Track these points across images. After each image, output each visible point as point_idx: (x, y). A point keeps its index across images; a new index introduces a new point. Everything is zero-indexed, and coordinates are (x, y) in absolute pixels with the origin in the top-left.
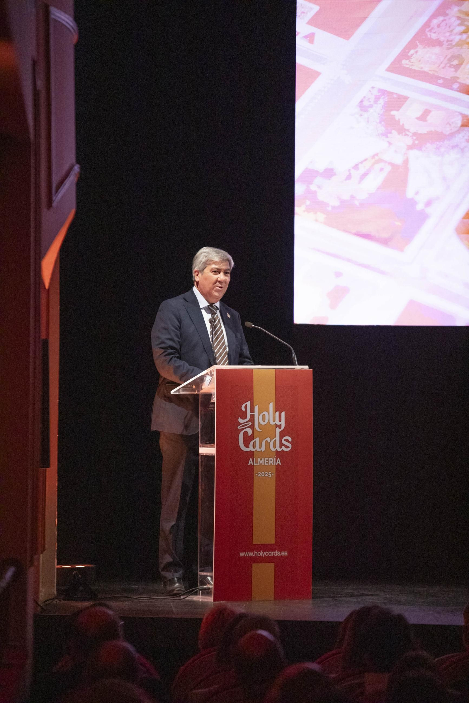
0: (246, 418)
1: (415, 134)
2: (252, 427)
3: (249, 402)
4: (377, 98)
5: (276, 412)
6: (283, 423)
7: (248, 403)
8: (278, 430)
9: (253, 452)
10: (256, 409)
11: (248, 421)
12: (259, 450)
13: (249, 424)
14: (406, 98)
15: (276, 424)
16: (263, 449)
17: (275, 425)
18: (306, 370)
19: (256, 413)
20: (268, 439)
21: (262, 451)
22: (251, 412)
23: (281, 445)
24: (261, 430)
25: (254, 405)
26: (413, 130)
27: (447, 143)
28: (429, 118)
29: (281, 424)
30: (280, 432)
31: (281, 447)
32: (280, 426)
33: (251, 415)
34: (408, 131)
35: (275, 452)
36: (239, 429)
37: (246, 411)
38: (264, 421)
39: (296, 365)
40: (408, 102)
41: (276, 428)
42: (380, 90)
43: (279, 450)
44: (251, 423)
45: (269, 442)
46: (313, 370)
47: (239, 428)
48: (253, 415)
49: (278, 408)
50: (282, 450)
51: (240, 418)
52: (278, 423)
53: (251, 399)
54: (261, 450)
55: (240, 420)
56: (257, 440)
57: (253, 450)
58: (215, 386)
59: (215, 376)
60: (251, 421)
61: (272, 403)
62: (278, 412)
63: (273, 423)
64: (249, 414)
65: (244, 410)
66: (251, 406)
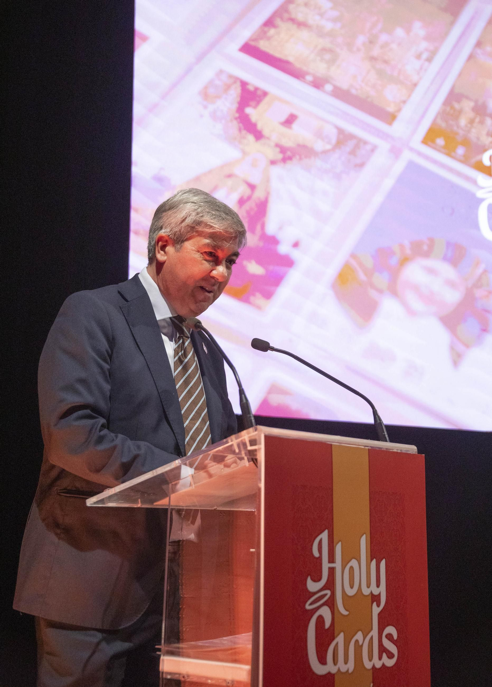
0: (320, 579)
1: (277, 145)
2: (331, 603)
3: (326, 532)
4: (228, 87)
5: (372, 560)
6: (381, 589)
7: (324, 536)
8: (376, 610)
9: (334, 675)
10: (338, 551)
11: (325, 586)
12: (344, 669)
13: (326, 595)
14: (265, 94)
15: (371, 592)
16: (351, 666)
17: (370, 598)
18: (413, 455)
19: (338, 565)
20: (359, 636)
21: (350, 671)
22: (329, 562)
23: (382, 650)
24: (347, 610)
25: (335, 541)
26: (275, 138)
27: (318, 163)
28: (295, 126)
29: (380, 594)
30: (379, 614)
31: (380, 658)
32: (375, 598)
33: (329, 568)
34: (268, 138)
35: (371, 671)
36: (309, 610)
37: (320, 558)
38: (352, 587)
39: (387, 442)
40: (266, 100)
41: (372, 603)
42: (231, 76)
43: (378, 665)
44: (328, 592)
45: (361, 643)
47: (308, 607)
48: (333, 568)
50: (383, 665)
51: (310, 578)
52: (376, 592)
53: (329, 526)
54: (348, 670)
55: (312, 586)
56: (340, 639)
57: (333, 670)
58: (262, 485)
59: (261, 457)
60: (330, 585)
61: (364, 536)
62: (374, 561)
63: (366, 591)
64: (326, 565)
65: (316, 554)
66: (329, 544)
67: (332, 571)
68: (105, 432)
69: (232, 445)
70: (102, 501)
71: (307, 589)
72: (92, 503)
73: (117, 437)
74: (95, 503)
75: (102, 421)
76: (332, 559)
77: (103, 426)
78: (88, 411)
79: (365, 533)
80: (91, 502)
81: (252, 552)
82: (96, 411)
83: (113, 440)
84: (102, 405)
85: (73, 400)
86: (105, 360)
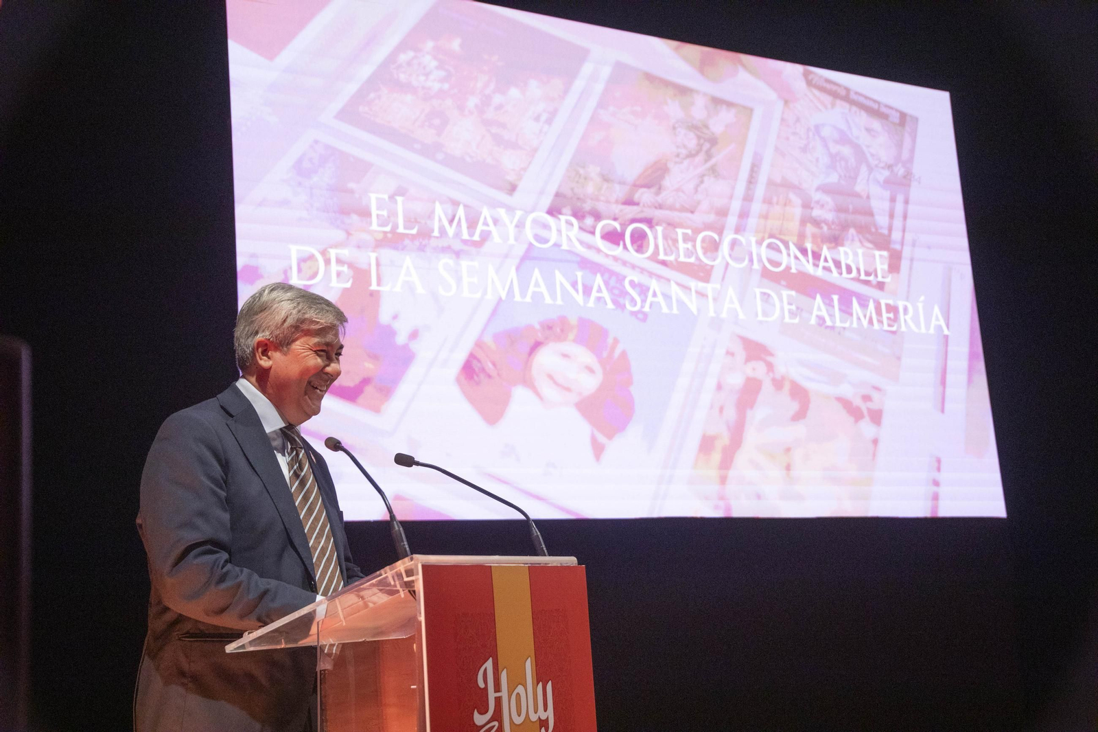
0: (486, 712)
3: (490, 661)
4: (325, 160)
5: (538, 684)
6: (550, 715)
7: (489, 664)
10: (504, 677)
11: (491, 718)
13: (494, 726)
14: (369, 166)
15: (539, 717)
17: (538, 722)
19: (504, 694)
22: (495, 692)
25: (500, 668)
29: (548, 718)
32: (543, 723)
33: (496, 698)
37: (486, 689)
38: (519, 716)
39: (545, 556)
40: (372, 171)
41: (541, 729)
42: (327, 147)
44: (496, 724)
46: (586, 568)
48: (500, 697)
49: (541, 676)
51: (476, 712)
52: (543, 716)
53: (493, 653)
55: (479, 719)
58: (422, 618)
59: (420, 587)
60: (498, 716)
61: (529, 660)
62: (541, 684)
63: (534, 718)
64: (492, 695)
65: (482, 685)
66: (494, 673)
67: (498, 701)
68: (229, 566)
69: (387, 577)
70: (243, 646)
71: (474, 724)
72: (232, 649)
73: (242, 571)
74: (235, 649)
75: (225, 556)
76: (497, 688)
77: (226, 562)
78: (209, 547)
79: (530, 656)
80: (230, 648)
81: (413, 689)
82: (217, 545)
83: (238, 576)
84: (224, 537)
85: (191, 537)
86: (221, 488)
